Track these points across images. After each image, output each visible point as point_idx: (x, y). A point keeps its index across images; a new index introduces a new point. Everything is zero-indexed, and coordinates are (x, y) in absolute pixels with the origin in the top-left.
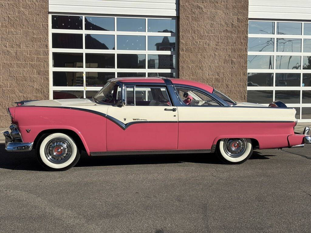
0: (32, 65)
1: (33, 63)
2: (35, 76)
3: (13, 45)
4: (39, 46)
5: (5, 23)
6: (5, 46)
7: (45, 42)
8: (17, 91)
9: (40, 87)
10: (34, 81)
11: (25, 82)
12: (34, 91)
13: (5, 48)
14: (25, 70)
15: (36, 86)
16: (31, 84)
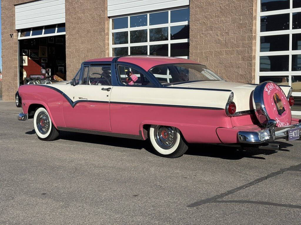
0: (237, 51)
1: (239, 49)
2: (240, 62)
3: (223, 33)
4: (245, 31)
5: (217, 13)
6: (217, 35)
7: (250, 27)
8: (225, 77)
9: (244, 73)
10: (239, 67)
11: (231, 68)
12: (239, 77)
13: (217, 37)
14: (232, 56)
15: (241, 72)
16: (236, 70)
